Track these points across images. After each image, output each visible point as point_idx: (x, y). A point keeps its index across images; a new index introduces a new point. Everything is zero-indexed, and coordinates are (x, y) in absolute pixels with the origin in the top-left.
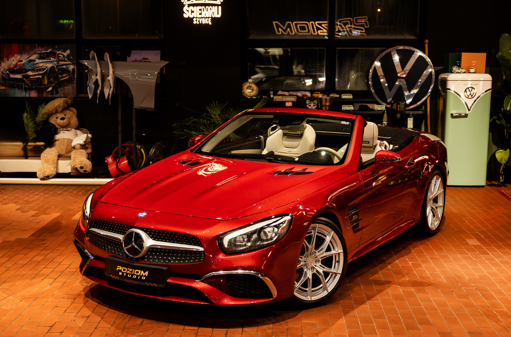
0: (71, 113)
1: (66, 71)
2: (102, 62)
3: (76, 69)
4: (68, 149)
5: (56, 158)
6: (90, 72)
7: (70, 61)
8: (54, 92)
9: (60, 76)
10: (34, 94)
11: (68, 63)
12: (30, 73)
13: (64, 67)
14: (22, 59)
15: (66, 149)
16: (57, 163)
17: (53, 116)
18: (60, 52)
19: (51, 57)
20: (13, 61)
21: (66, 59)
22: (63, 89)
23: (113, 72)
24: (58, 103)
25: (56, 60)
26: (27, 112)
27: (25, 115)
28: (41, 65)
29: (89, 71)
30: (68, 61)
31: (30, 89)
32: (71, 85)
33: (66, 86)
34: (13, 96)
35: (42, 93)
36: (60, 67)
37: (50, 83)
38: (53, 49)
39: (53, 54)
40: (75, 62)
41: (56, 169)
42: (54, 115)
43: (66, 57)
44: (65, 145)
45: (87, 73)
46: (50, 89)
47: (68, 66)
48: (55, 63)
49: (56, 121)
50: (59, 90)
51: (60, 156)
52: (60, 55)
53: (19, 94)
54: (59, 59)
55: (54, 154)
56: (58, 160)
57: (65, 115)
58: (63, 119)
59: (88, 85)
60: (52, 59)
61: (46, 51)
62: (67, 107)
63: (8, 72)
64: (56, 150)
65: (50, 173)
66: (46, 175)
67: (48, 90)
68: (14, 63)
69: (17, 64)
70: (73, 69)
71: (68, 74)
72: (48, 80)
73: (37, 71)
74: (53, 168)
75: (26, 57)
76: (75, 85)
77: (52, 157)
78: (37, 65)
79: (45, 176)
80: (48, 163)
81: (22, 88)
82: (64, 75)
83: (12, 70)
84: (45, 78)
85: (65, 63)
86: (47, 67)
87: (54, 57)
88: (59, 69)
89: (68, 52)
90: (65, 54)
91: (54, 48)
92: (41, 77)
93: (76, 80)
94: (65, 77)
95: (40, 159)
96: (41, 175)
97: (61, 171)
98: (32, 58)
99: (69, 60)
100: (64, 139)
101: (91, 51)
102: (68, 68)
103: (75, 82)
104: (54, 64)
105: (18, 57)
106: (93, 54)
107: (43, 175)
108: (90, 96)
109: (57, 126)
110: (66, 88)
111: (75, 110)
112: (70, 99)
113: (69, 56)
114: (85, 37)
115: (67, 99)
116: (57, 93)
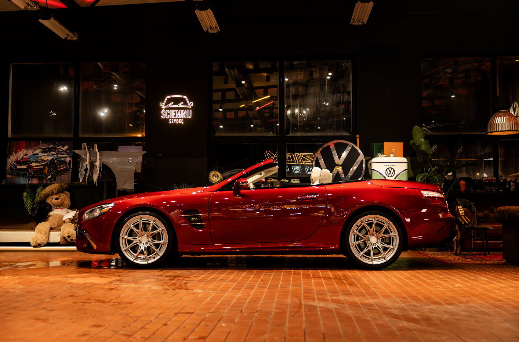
0: (64, 195)
1: (64, 162)
2: (91, 151)
3: (72, 161)
4: (59, 223)
5: (49, 229)
6: (82, 161)
7: (68, 155)
8: (53, 180)
9: (58, 167)
10: (35, 181)
11: (65, 156)
12: (34, 164)
13: (62, 159)
14: (27, 153)
15: (58, 223)
16: (49, 234)
17: (49, 198)
18: (59, 147)
19: (51, 151)
20: (20, 155)
21: (64, 153)
22: (60, 177)
23: (100, 159)
24: (55, 186)
25: (56, 153)
26: (27, 192)
27: (25, 194)
28: (43, 158)
29: (81, 160)
30: (66, 154)
31: (33, 177)
32: (67, 174)
33: (63, 175)
34: (18, 183)
35: (43, 180)
36: (59, 159)
37: (49, 172)
38: (53, 145)
39: (54, 149)
40: (71, 155)
41: (47, 239)
42: (50, 196)
43: (64, 152)
44: (57, 220)
45: (79, 161)
46: (49, 177)
47: (66, 158)
48: (55, 156)
49: (51, 201)
50: (57, 178)
51: (52, 229)
52: (59, 150)
53: (23, 181)
54: (58, 153)
55: (47, 226)
56: (50, 231)
57: (60, 197)
58: (57, 199)
59: (80, 172)
60: (53, 153)
61: (48, 146)
62: (61, 190)
63: (15, 163)
64: (49, 224)
65: (42, 242)
67: (47, 178)
68: (21, 156)
69: (23, 157)
70: (70, 161)
71: (65, 165)
72: (48, 169)
73: (40, 163)
74: (45, 238)
75: (31, 152)
76: (70, 174)
77: (45, 229)
78: (40, 158)
79: (37, 244)
80: (41, 233)
81: (26, 177)
82: (62, 166)
83: (18, 162)
84: (46, 168)
85: (63, 156)
86: (48, 159)
87: (55, 152)
88: (58, 161)
89: (66, 147)
90: (64, 149)
91: (55, 144)
92: (42, 167)
94: (63, 167)
95: (35, 231)
96: (34, 243)
97: (52, 240)
98: (36, 152)
99: (67, 153)
100: (56, 215)
101: (82, 143)
102: (66, 160)
103: (70, 171)
104: (54, 157)
105: (25, 152)
106: (84, 145)
107: (36, 243)
108: (81, 181)
109: (52, 205)
110: (62, 176)
111: (68, 193)
112: (65, 184)
113: (66, 150)
114: (81, 135)
115: (63, 184)
116: (55, 180)
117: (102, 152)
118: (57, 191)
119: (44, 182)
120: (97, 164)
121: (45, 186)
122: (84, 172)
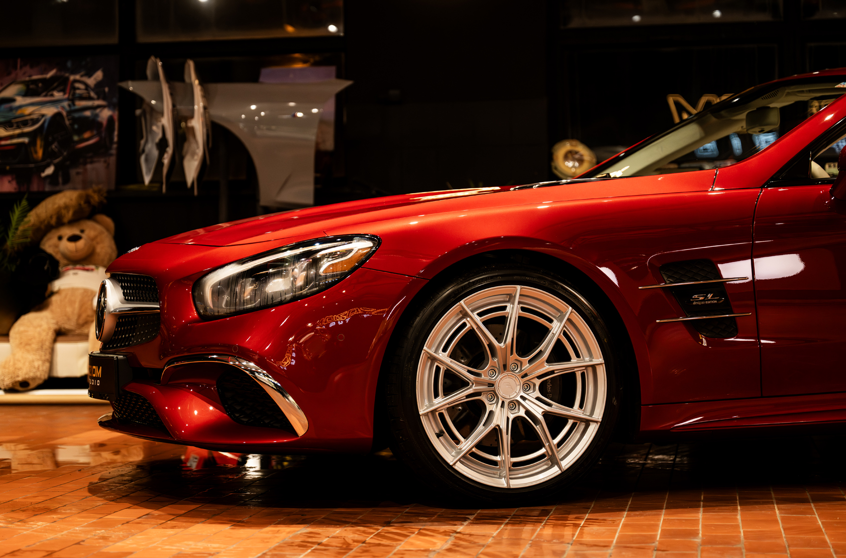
0: (99, 227)
1: (92, 124)
2: (178, 85)
3: (116, 117)
5: (50, 335)
6: (148, 116)
7: (104, 99)
8: (60, 180)
9: (76, 138)
10: (6, 185)
11: (97, 103)
13: (88, 113)
16: (52, 351)
17: (49, 235)
18: (78, 77)
19: (54, 89)
21: (92, 94)
22: (80, 170)
23: (205, 108)
24: (66, 198)
28: (29, 110)
29: (144, 113)
30: (98, 99)
32: (102, 160)
33: (92, 162)
35: (29, 182)
36: (76, 115)
37: (49, 156)
38: (59, 70)
39: (61, 83)
40: (115, 100)
41: (47, 365)
42: (53, 231)
43: (93, 90)
44: (77, 306)
45: (140, 117)
46: (50, 171)
47: (98, 111)
48: (65, 104)
49: (56, 245)
50: (73, 172)
51: (60, 334)
52: (77, 85)
54: (74, 94)
55: (45, 326)
56: (55, 341)
57: (82, 232)
58: (74, 239)
59: (143, 151)
60: (58, 95)
61: (42, 74)
62: (86, 212)
64: (53, 318)
65: (32, 375)
66: (20, 379)
67: (43, 175)
70: (111, 120)
71: (95, 132)
72: (46, 146)
73: (18, 127)
74: (40, 362)
76: (113, 160)
77: (39, 333)
78: (19, 112)
79: (16, 382)
80: (27, 347)
82: (87, 135)
84: (39, 143)
85: (89, 103)
86: (43, 116)
87: (64, 91)
88: (74, 120)
89: (99, 75)
90: (91, 81)
91: (62, 67)
92: (26, 140)
93: (115, 146)
94: (90, 139)
95: (8, 341)
96: (6, 379)
97: (62, 370)
98: (8, 93)
99: (101, 95)
100: (74, 290)
101: (148, 58)
102: (97, 115)
103: (114, 152)
104: (63, 108)
106: (156, 64)
107: (13, 380)
108: (147, 180)
109: (58, 257)
110: (89, 166)
111: (108, 221)
112: (99, 192)
113: (99, 85)
114: (143, 38)
115: (90, 192)
116: (67, 180)
117: (213, 87)
118: (75, 213)
119: (35, 187)
120: (197, 124)
121: (36, 200)
122: (155, 153)
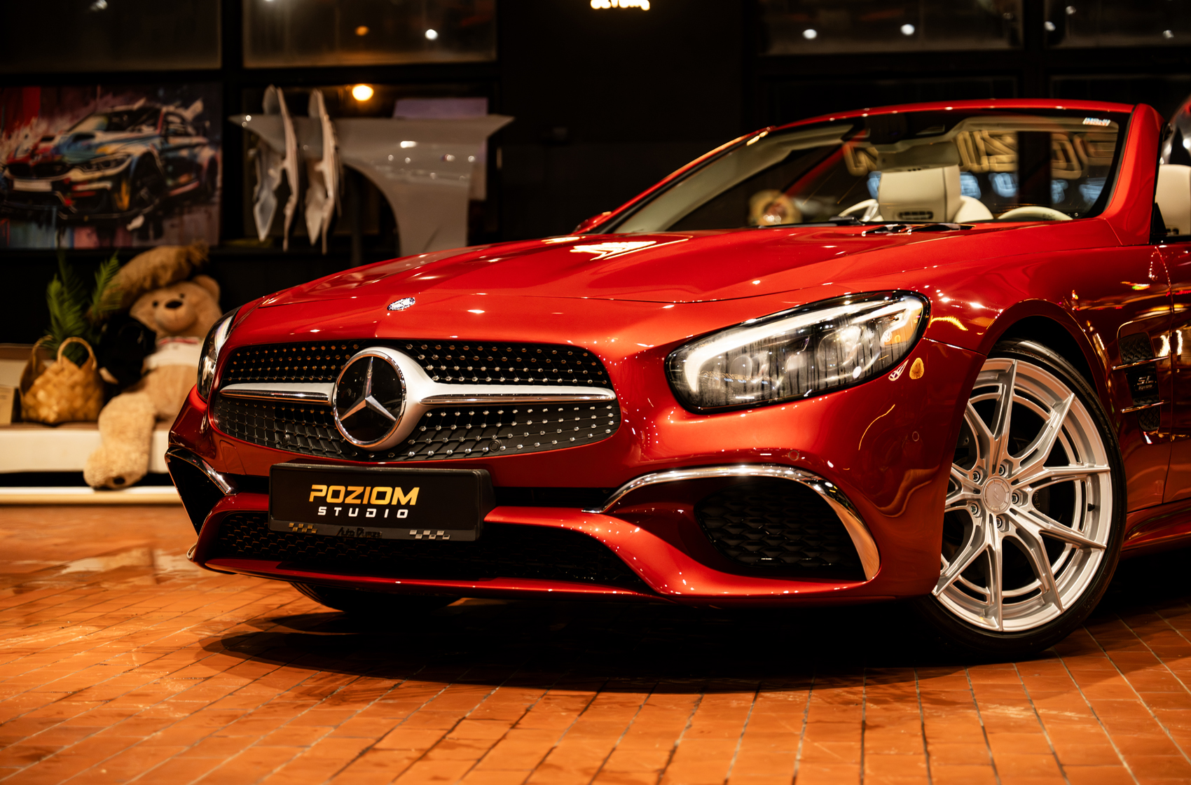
0: (201, 292)
1: (190, 166)
2: (301, 120)
3: (219, 158)
5: (149, 422)
6: (264, 158)
7: (205, 135)
8: (151, 233)
9: (170, 183)
10: (85, 240)
11: (196, 140)
12: (76, 175)
13: (184, 153)
14: (52, 132)
16: (151, 441)
17: (141, 301)
18: (171, 108)
19: (143, 123)
20: (25, 139)
21: (190, 130)
22: (176, 221)
23: (337, 149)
24: (162, 256)
26: (60, 279)
27: (55, 287)
28: (111, 149)
29: (259, 154)
30: (198, 135)
31: (74, 224)
32: (203, 209)
33: (190, 212)
34: (21, 245)
35: (113, 235)
36: (171, 155)
37: (137, 205)
38: (149, 100)
39: (150, 116)
40: (218, 137)
41: (146, 457)
42: (147, 296)
43: (191, 124)
45: (253, 158)
46: (138, 222)
47: (197, 150)
48: (157, 141)
49: (155, 312)
50: (166, 224)
51: (160, 420)
52: (171, 118)
53: (41, 239)
54: (167, 129)
55: (142, 410)
56: (154, 429)
57: (183, 297)
58: (173, 305)
59: (257, 199)
60: (147, 130)
61: (128, 105)
62: (187, 274)
63: (7, 173)
64: (150, 401)
65: (128, 469)
66: (114, 474)
67: (130, 227)
68: (28, 144)
69: (36, 147)
70: (213, 161)
71: (193, 176)
72: (133, 192)
73: (99, 169)
74: (138, 455)
75: (67, 126)
76: (215, 210)
77: (136, 420)
78: (100, 151)
79: (108, 478)
80: (121, 436)
81: (49, 223)
82: (183, 179)
83: (19, 168)
84: (124, 188)
85: (186, 141)
86: (129, 155)
87: (154, 125)
88: (168, 162)
89: (198, 106)
90: (189, 114)
91: (152, 97)
92: (108, 185)
93: (218, 193)
94: (187, 184)
95: (97, 428)
96: (97, 474)
97: (163, 465)
98: (86, 127)
99: (200, 131)
100: (175, 368)
101: (265, 86)
102: (195, 156)
103: (217, 200)
104: (154, 146)
105: (42, 127)
106: (274, 95)
107: (105, 476)
108: (263, 234)
109: (153, 327)
110: (186, 218)
111: (213, 284)
112: (200, 248)
113: (198, 119)
114: (251, 63)
115: (191, 248)
116: (159, 234)
117: (344, 122)
118: (175, 274)
119: (120, 242)
120: (327, 167)
121: (126, 256)
122: (273, 202)
